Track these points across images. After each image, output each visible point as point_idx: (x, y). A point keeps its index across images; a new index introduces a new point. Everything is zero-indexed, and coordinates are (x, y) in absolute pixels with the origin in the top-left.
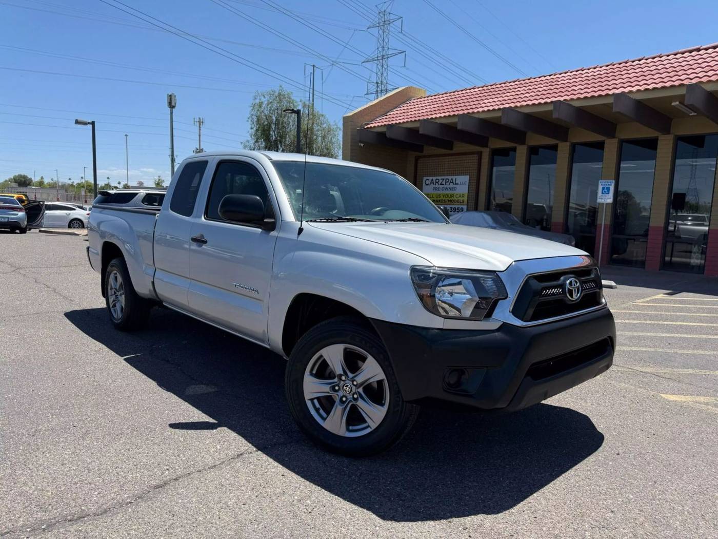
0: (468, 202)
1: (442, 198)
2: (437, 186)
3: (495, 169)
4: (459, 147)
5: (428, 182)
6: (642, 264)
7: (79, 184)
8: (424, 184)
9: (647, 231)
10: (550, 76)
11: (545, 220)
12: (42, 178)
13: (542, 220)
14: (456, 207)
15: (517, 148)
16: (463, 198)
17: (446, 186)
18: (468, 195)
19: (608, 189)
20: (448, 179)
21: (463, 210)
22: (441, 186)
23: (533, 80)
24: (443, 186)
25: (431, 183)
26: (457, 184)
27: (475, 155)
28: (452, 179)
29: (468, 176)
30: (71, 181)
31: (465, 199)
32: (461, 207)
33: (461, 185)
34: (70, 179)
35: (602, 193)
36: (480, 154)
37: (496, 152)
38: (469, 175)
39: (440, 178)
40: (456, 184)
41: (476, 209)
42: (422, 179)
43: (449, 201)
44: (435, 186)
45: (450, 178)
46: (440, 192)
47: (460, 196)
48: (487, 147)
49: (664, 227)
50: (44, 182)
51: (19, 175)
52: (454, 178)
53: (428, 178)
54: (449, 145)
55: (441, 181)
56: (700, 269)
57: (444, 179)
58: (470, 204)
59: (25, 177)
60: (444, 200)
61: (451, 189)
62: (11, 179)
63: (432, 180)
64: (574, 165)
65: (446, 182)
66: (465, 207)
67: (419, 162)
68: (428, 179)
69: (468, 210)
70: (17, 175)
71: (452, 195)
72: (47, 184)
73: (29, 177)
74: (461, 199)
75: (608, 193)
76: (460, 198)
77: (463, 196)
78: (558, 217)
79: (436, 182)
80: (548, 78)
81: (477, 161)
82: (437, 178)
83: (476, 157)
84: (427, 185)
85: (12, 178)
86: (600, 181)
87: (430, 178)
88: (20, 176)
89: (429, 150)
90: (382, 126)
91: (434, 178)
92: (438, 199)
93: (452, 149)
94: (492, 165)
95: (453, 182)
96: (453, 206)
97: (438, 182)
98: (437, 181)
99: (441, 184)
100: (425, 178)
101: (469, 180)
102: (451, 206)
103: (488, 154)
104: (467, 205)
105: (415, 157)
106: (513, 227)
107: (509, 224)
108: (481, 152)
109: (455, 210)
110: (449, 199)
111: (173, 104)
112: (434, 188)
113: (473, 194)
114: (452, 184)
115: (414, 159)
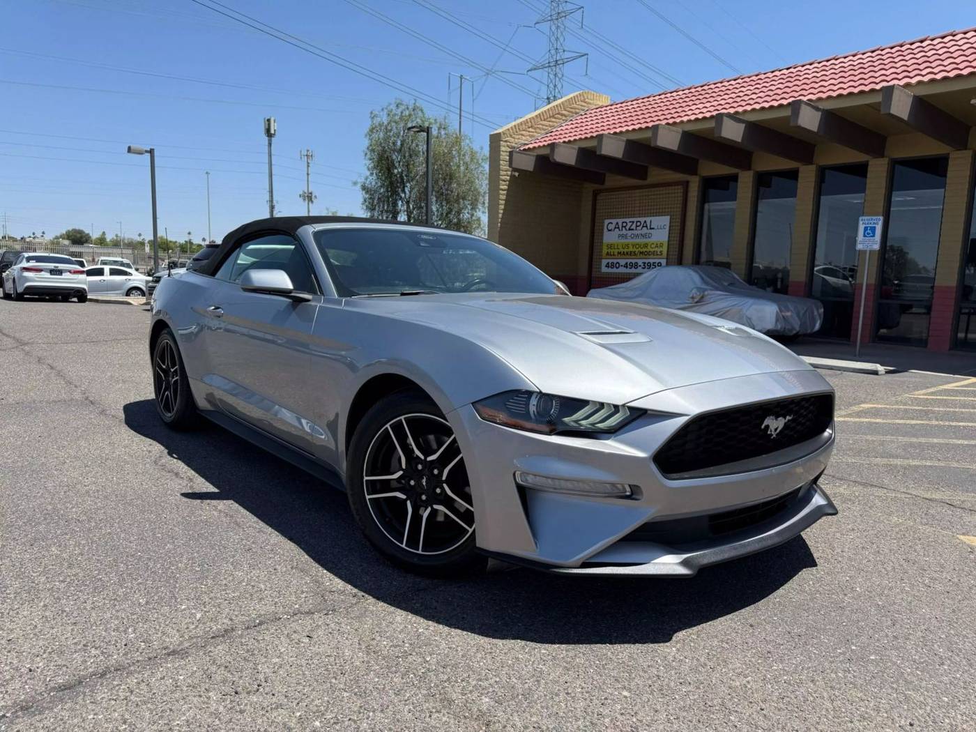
0: (667, 254)
1: (631, 249)
2: (624, 232)
3: (706, 206)
4: (657, 175)
5: (611, 227)
6: (923, 343)
8: (605, 230)
10: (788, 69)
11: (779, 280)
12: (104, 233)
13: (775, 279)
14: (652, 261)
15: (740, 176)
16: (661, 249)
17: (639, 232)
18: (668, 244)
19: (873, 229)
20: (639, 222)
21: (661, 265)
22: (630, 233)
24: (633, 232)
25: (615, 227)
26: (653, 229)
27: (679, 187)
28: (645, 222)
29: (669, 217)
30: (142, 237)
31: (665, 249)
32: (657, 261)
33: (659, 230)
34: (140, 235)
35: (865, 236)
36: (686, 185)
37: (708, 183)
38: (671, 215)
39: (627, 220)
40: (651, 229)
41: (680, 262)
42: (603, 223)
43: (640, 253)
44: (621, 233)
45: (642, 220)
46: (629, 241)
47: (657, 246)
48: (696, 174)
49: (957, 287)
52: (648, 219)
53: (611, 221)
54: (641, 173)
55: (629, 224)
57: (633, 222)
58: (671, 256)
59: (80, 232)
60: (634, 252)
61: (644, 236)
63: (617, 223)
64: (822, 197)
65: (637, 226)
66: (664, 262)
67: (599, 197)
68: (611, 223)
69: (668, 264)
70: (70, 229)
71: (646, 245)
72: (110, 241)
73: (87, 232)
74: (658, 250)
75: (874, 236)
76: (656, 249)
77: (662, 245)
78: (798, 276)
79: (622, 227)
81: (682, 195)
82: (625, 220)
83: (679, 190)
84: (609, 231)
85: (65, 233)
86: (860, 218)
87: (614, 221)
88: (75, 231)
89: (612, 180)
91: (620, 221)
92: (626, 250)
93: (645, 179)
94: (704, 199)
95: (647, 227)
96: (647, 261)
97: (625, 227)
98: (625, 224)
99: (630, 229)
100: (607, 222)
101: (670, 223)
102: (645, 261)
103: (697, 184)
104: (667, 259)
105: (593, 191)
106: (731, 288)
107: (726, 284)
108: (688, 182)
109: (649, 266)
110: (641, 250)
111: (272, 132)
112: (620, 236)
113: (676, 243)
114: (645, 228)
115: (591, 194)
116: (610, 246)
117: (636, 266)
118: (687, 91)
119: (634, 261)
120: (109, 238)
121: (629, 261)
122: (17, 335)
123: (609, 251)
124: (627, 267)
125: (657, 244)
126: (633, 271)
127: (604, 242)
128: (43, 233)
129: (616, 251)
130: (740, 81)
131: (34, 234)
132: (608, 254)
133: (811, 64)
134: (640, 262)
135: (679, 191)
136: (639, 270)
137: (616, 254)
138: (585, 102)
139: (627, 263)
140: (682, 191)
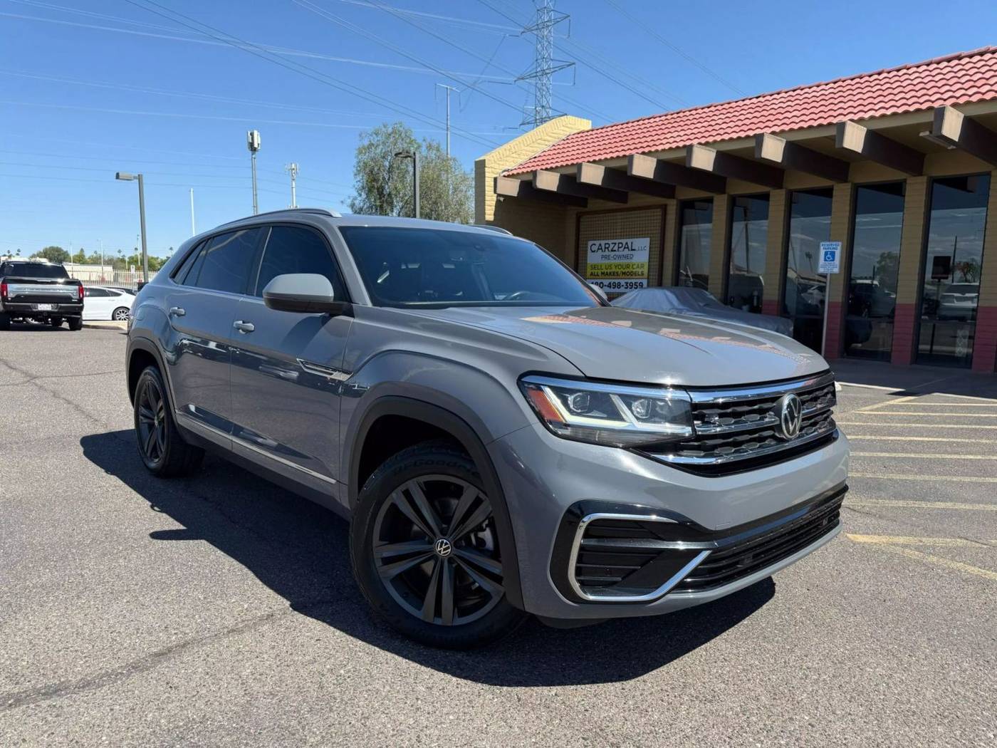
0: (649, 275)
1: (614, 270)
2: (607, 253)
3: (685, 228)
4: (637, 199)
5: (595, 248)
6: (886, 357)
7: (131, 258)
8: (589, 250)
9: (893, 311)
10: (757, 98)
11: (755, 298)
12: (82, 250)
13: (751, 297)
14: (633, 281)
15: (715, 199)
16: (642, 270)
17: (621, 253)
18: (649, 265)
19: (833, 254)
20: (621, 243)
21: (642, 286)
22: (613, 253)
23: (734, 105)
24: (617, 253)
25: (599, 249)
26: (634, 250)
27: (659, 210)
28: (627, 243)
29: (648, 239)
30: (122, 254)
31: (646, 270)
32: (639, 281)
33: (640, 252)
34: (119, 251)
35: (825, 260)
36: (664, 208)
37: (686, 205)
38: (650, 237)
39: (610, 242)
40: (632, 250)
41: (660, 284)
42: (587, 244)
43: (624, 273)
44: (604, 254)
45: (624, 241)
46: (612, 261)
47: (638, 267)
48: (674, 198)
49: (916, 304)
50: (84, 256)
51: (50, 248)
52: (629, 241)
53: (595, 242)
54: (623, 198)
55: (612, 246)
56: (967, 361)
57: (615, 244)
58: (651, 277)
59: (58, 250)
60: (617, 273)
61: (626, 257)
62: (40, 252)
63: (600, 245)
64: (792, 220)
65: (619, 248)
66: (645, 282)
67: (582, 220)
68: (595, 244)
69: (649, 286)
70: (48, 247)
71: (628, 266)
72: (89, 258)
73: (65, 250)
74: (640, 271)
75: (833, 260)
76: (638, 270)
77: (642, 266)
78: (771, 292)
79: (605, 248)
80: (755, 100)
81: (660, 217)
82: (607, 242)
83: (658, 212)
84: (593, 252)
85: (42, 251)
86: (821, 243)
87: (597, 243)
88: (52, 249)
89: (594, 204)
90: (527, 172)
91: (603, 242)
92: (609, 271)
93: (625, 202)
94: (681, 222)
95: (628, 248)
96: (629, 281)
97: (608, 248)
98: (607, 246)
99: (612, 251)
100: (590, 243)
101: (650, 244)
102: (626, 281)
103: (675, 207)
104: (648, 279)
105: (577, 215)
106: (707, 308)
107: (702, 304)
108: (666, 205)
109: (631, 286)
110: (624, 271)
111: (256, 146)
112: (603, 257)
113: (656, 263)
114: (626, 250)
115: (575, 216)
116: (594, 267)
117: (619, 285)
118: (675, 116)
119: (617, 281)
120: (88, 255)
121: (612, 281)
122: (24, 368)
123: (593, 271)
124: (610, 287)
125: (638, 265)
126: (617, 290)
127: (588, 262)
128: (19, 251)
129: (600, 272)
130: (713, 109)
131: (9, 252)
132: (592, 274)
133: (778, 94)
134: (623, 282)
135: (658, 214)
136: (622, 290)
137: (600, 273)
138: (567, 127)
139: (610, 283)
140: (661, 214)
